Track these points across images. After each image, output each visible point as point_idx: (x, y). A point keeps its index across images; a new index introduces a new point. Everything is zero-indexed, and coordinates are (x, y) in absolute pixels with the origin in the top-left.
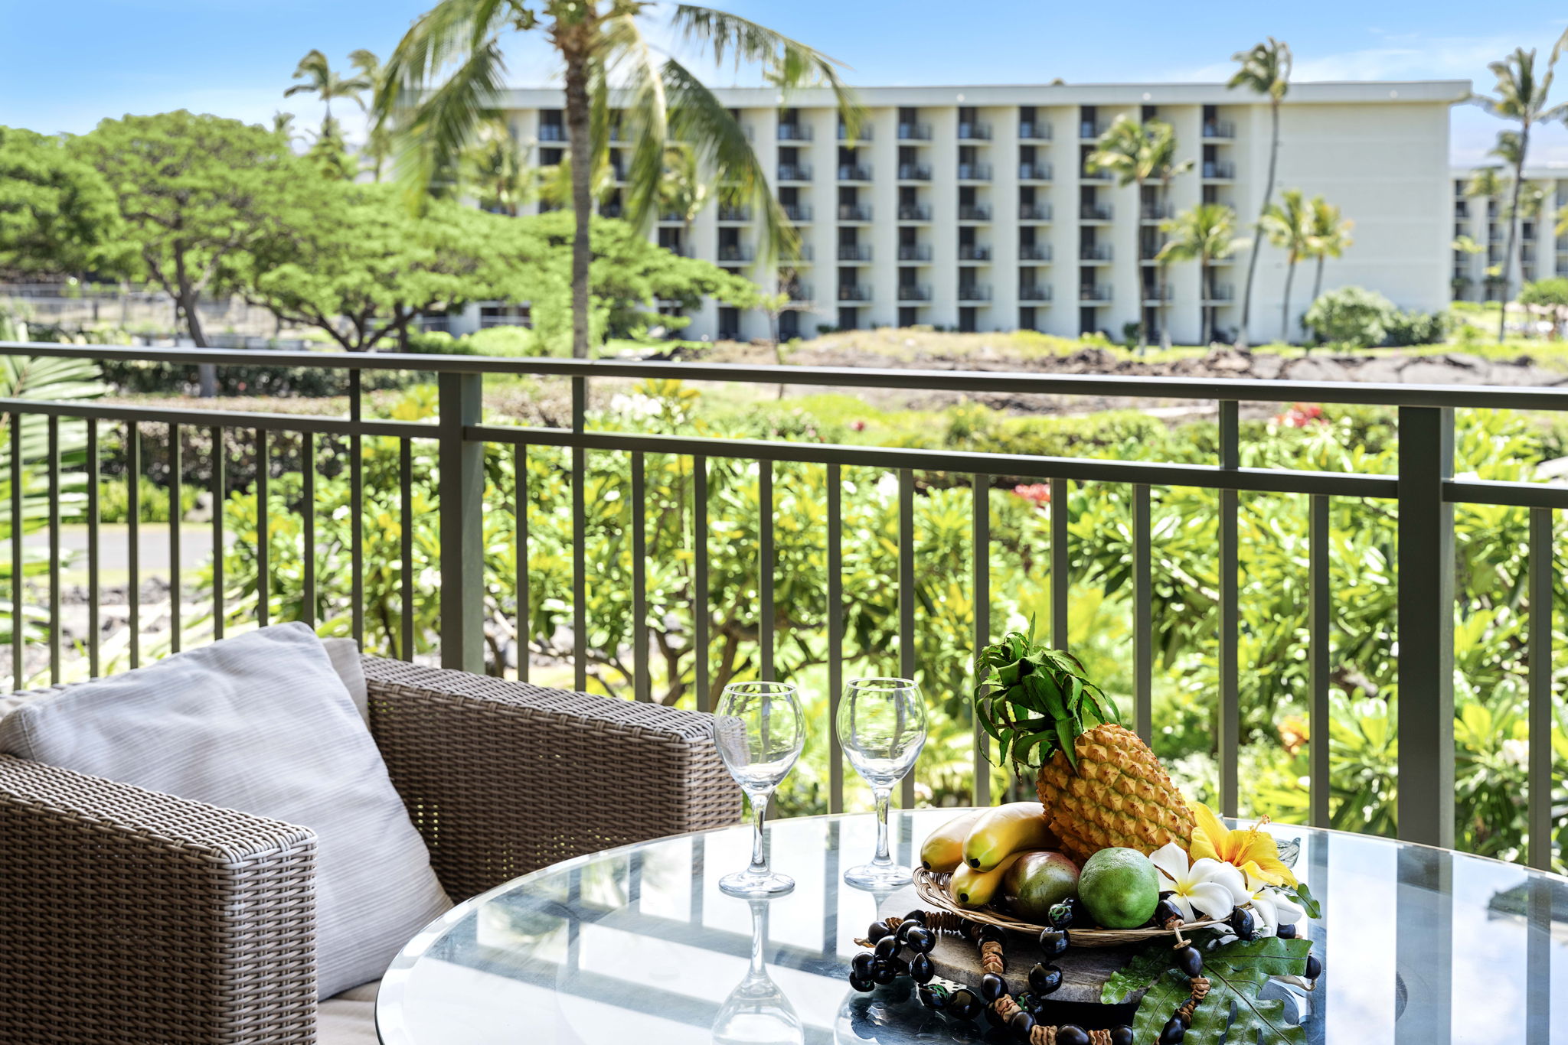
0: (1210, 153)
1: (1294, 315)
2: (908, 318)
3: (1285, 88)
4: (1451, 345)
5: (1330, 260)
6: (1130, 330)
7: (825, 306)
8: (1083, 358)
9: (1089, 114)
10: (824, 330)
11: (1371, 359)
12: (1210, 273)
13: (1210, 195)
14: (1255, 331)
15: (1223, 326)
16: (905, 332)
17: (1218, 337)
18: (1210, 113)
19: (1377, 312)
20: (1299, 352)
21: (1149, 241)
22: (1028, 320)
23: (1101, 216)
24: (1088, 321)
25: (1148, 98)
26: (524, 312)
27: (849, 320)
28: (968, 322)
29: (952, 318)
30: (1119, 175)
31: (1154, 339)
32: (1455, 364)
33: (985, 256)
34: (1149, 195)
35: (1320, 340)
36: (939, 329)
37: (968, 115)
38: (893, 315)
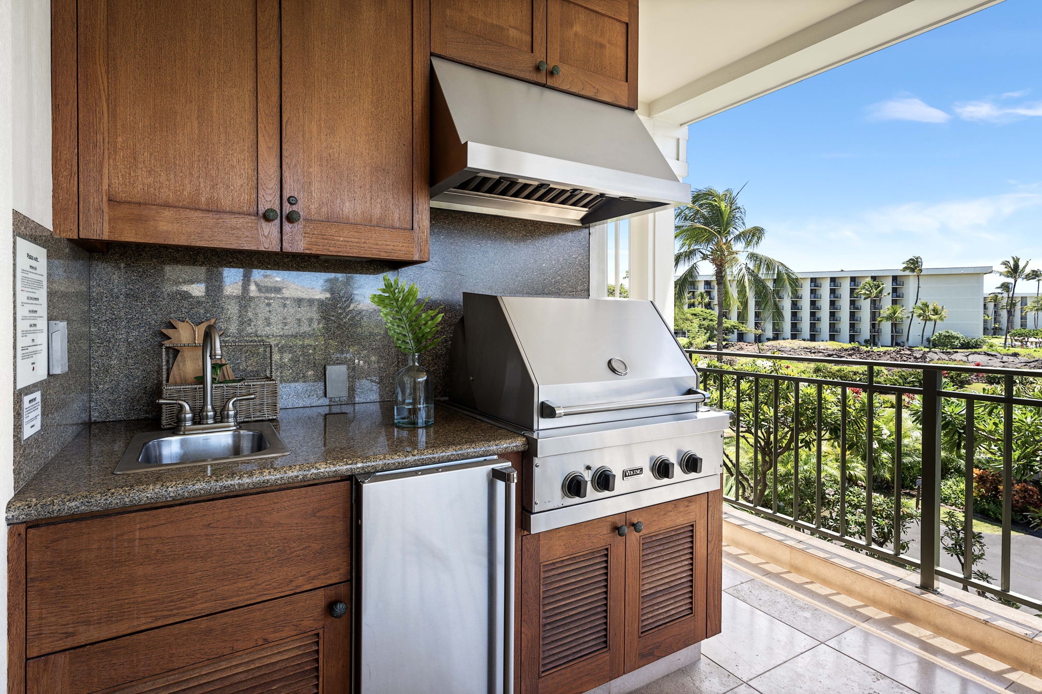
0: (895, 290)
1: (925, 338)
2: (794, 337)
3: (921, 270)
4: (985, 348)
5: (938, 322)
6: (866, 341)
7: (770, 333)
8: (853, 349)
9: (853, 279)
10: (768, 340)
11: (957, 352)
12: (894, 325)
13: (894, 302)
14: (911, 343)
15: (899, 341)
16: (794, 341)
17: (897, 344)
18: (895, 278)
19: (957, 338)
20: (928, 350)
21: (874, 316)
22: (832, 338)
23: (857, 309)
24: (852, 339)
25: (873, 274)
26: (684, 333)
27: (776, 338)
28: (813, 338)
29: (808, 337)
30: (863, 297)
31: (875, 345)
32: (989, 355)
33: (819, 320)
34: (873, 302)
35: (935, 346)
36: (804, 340)
37: (813, 280)
38: (789, 336)
